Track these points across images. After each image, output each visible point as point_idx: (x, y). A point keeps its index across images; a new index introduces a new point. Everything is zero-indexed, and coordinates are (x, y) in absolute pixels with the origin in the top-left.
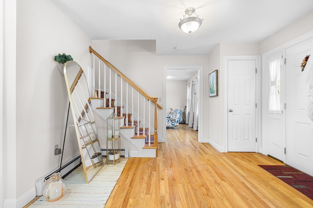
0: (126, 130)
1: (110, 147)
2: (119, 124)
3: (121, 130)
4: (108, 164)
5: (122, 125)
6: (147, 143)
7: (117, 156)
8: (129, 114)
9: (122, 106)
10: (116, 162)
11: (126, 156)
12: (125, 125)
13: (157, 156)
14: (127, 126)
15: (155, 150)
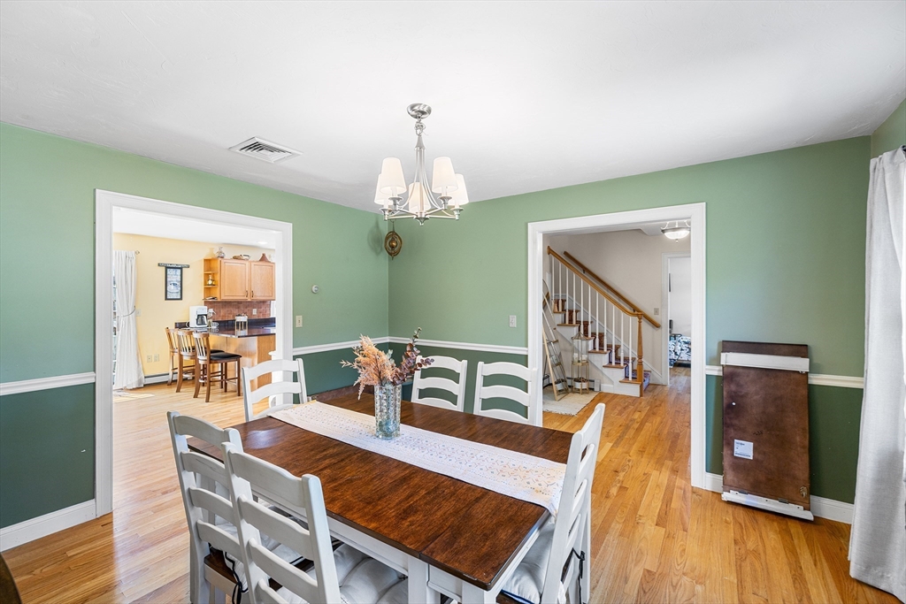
0: (595, 355)
1: (575, 377)
2: (587, 346)
3: (590, 355)
4: (574, 393)
5: (591, 348)
6: (627, 377)
7: (585, 385)
8: (600, 334)
9: (590, 321)
10: (584, 391)
11: (597, 389)
12: (595, 349)
13: (641, 396)
14: (597, 350)
15: (638, 387)
